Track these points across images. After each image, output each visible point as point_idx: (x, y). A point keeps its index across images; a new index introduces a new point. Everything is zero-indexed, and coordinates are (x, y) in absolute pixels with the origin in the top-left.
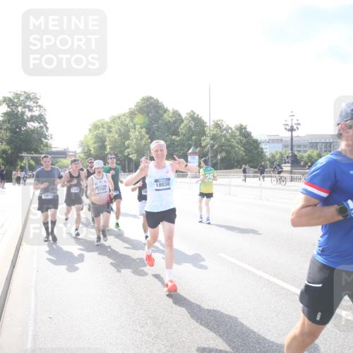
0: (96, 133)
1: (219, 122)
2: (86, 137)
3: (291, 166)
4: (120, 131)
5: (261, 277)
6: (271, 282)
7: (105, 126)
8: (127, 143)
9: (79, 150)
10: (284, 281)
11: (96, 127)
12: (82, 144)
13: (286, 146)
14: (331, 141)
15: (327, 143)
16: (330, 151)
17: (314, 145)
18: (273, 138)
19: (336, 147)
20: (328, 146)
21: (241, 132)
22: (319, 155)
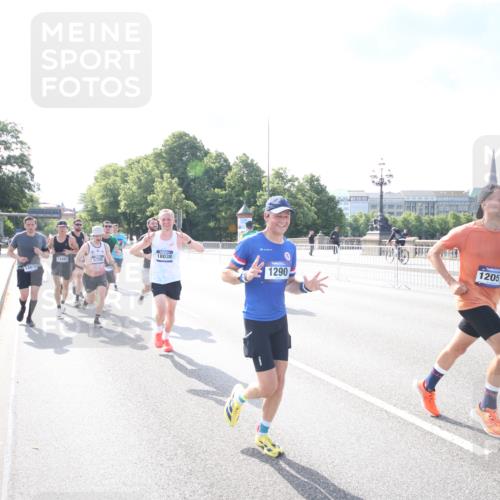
3: (380, 234)
13: (374, 206)
14: (435, 200)
15: (428, 203)
16: (433, 214)
17: (411, 206)
18: (356, 194)
19: (441, 209)
20: (431, 206)
21: (312, 186)
22: (418, 219)
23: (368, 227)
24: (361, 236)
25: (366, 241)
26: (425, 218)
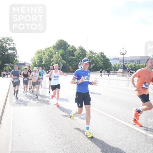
0: (38, 55)
1: (92, 51)
2: (34, 57)
3: (123, 70)
4: (49, 54)
5: (110, 118)
6: (114, 120)
7: (42, 52)
8: (52, 60)
9: (31, 63)
10: (119, 119)
11: (38, 53)
12: (32, 60)
13: (121, 61)
14: (140, 59)
15: (138, 60)
16: (139, 64)
17: (133, 61)
18: (115, 58)
19: (142, 62)
20: (139, 61)
21: (101, 55)
22: (135, 65)
23: (119, 68)
24: (117, 71)
25: (118, 72)
26: (137, 65)
